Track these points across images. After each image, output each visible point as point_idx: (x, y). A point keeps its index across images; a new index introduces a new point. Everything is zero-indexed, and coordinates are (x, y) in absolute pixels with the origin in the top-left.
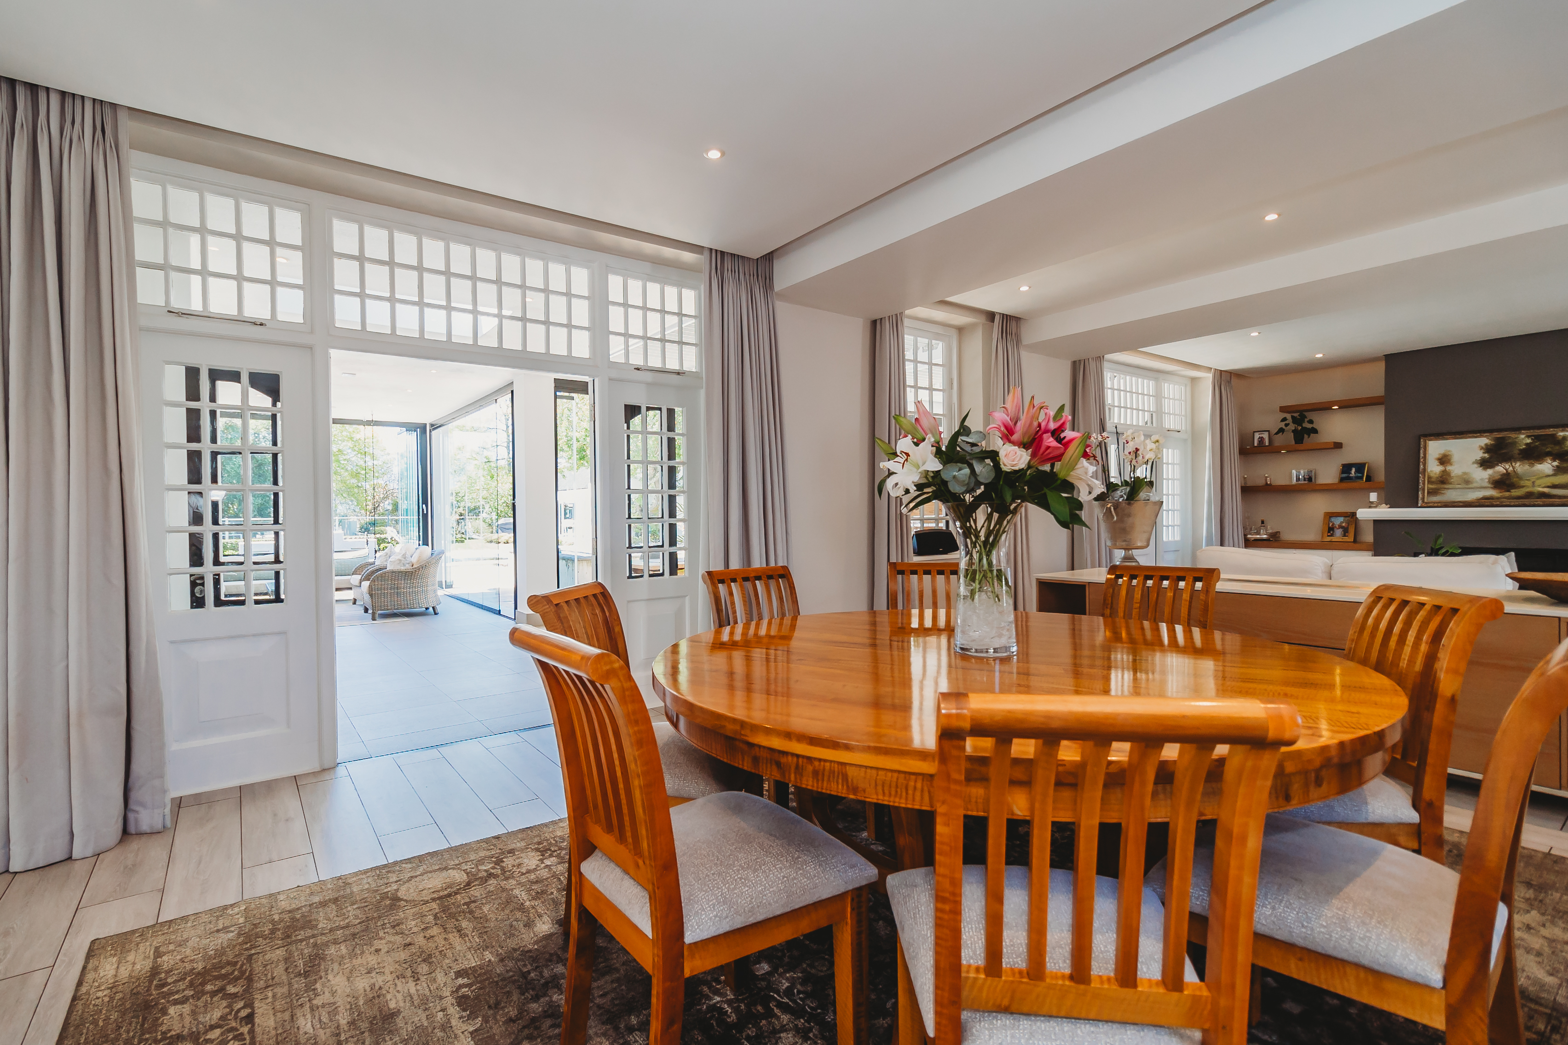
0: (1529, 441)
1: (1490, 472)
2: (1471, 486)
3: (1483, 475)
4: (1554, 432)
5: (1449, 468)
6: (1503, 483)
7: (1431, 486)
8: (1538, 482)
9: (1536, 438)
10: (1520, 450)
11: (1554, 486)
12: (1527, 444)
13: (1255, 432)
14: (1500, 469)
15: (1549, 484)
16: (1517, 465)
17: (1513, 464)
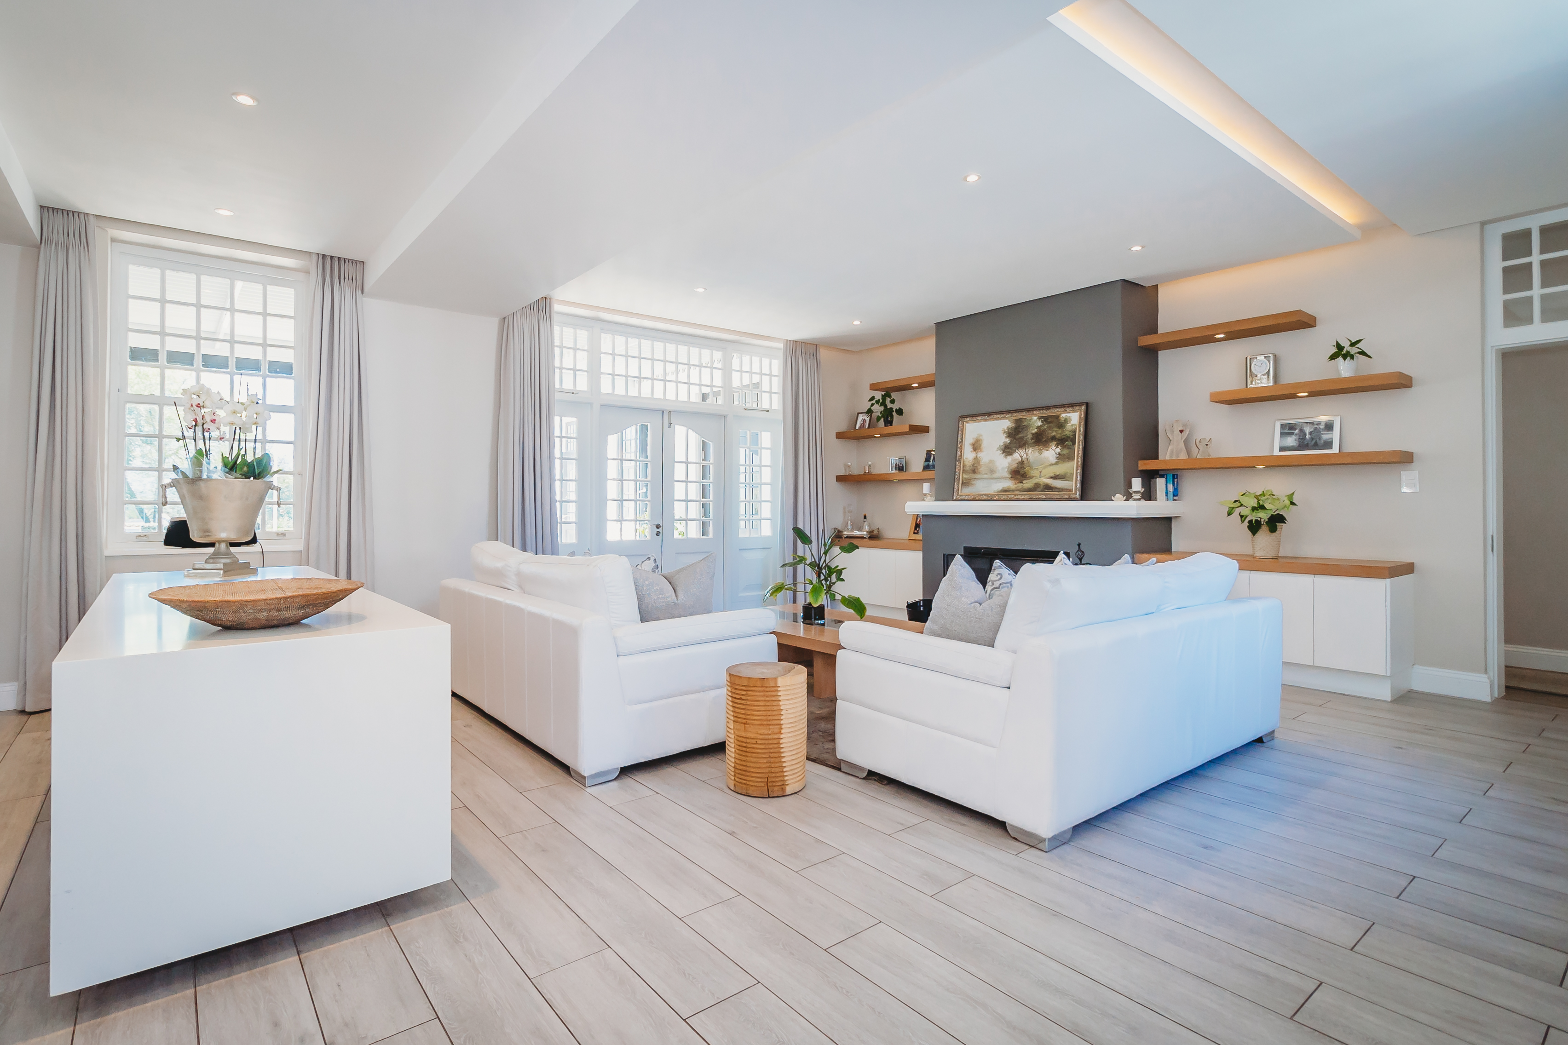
0: (1039, 423)
1: (1009, 458)
2: (994, 476)
3: (1004, 463)
4: (1058, 413)
5: (980, 455)
6: (1019, 473)
7: (965, 476)
8: (1044, 472)
9: (1045, 419)
10: (1033, 434)
11: (1055, 477)
12: (1038, 427)
13: (858, 413)
14: (1017, 456)
15: (1052, 475)
16: (1030, 451)
17: (1027, 450)
